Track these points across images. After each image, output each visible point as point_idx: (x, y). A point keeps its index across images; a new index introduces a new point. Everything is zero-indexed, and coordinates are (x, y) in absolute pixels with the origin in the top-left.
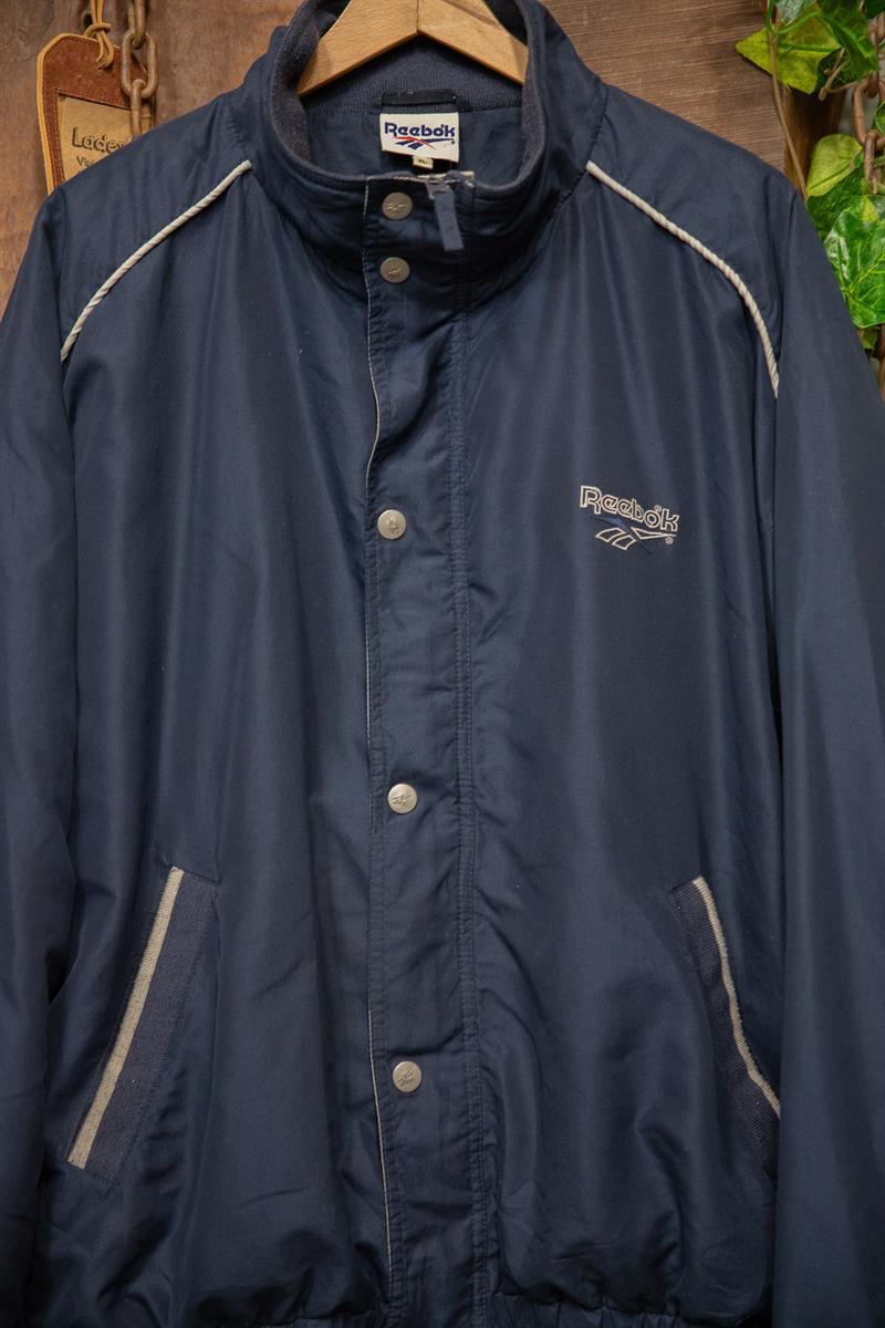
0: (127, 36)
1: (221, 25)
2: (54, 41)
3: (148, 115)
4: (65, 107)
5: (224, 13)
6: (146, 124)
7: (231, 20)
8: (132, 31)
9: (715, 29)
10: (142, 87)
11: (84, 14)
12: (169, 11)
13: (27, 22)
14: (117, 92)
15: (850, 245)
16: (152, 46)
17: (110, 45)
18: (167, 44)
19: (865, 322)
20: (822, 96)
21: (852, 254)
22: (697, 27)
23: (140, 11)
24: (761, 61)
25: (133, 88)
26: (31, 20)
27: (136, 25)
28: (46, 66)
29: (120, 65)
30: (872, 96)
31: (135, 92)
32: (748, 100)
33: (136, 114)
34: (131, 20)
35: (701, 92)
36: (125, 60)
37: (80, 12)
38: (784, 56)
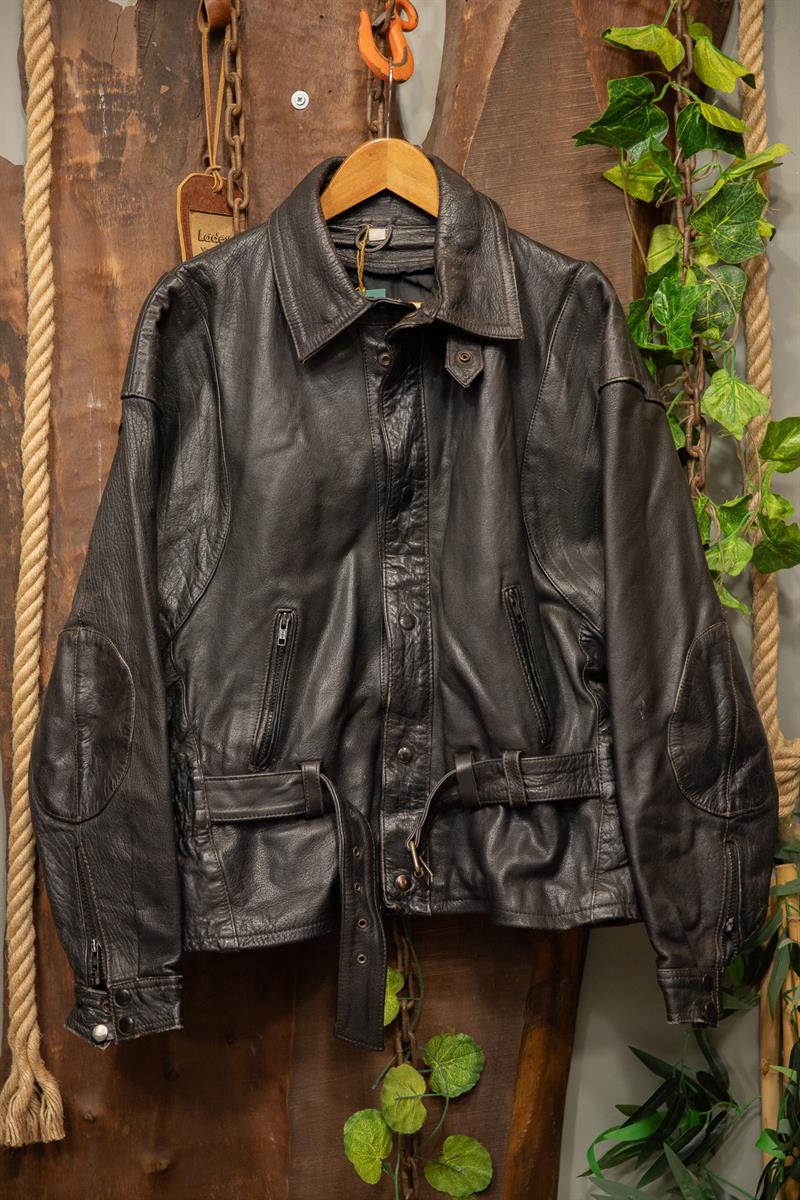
0: (231, 172)
1: (288, 162)
2: (188, 178)
3: (243, 219)
4: (193, 217)
5: (291, 155)
6: (242, 225)
7: (294, 159)
8: (234, 169)
9: (590, 166)
10: (240, 203)
11: (204, 157)
12: (256, 154)
13: (170, 163)
14: (225, 206)
15: (669, 299)
16: (246, 178)
17: (220, 179)
18: (255, 174)
19: (677, 346)
20: (657, 205)
21: (670, 304)
22: (578, 165)
23: (239, 157)
24: (618, 184)
25: (235, 204)
26: (173, 162)
27: (236, 165)
28: (182, 194)
29: (226, 190)
30: (688, 205)
31: (236, 207)
32: (610, 207)
33: (236, 219)
34: (233, 161)
35: (581, 204)
36: (230, 186)
37: (202, 155)
38: (633, 180)
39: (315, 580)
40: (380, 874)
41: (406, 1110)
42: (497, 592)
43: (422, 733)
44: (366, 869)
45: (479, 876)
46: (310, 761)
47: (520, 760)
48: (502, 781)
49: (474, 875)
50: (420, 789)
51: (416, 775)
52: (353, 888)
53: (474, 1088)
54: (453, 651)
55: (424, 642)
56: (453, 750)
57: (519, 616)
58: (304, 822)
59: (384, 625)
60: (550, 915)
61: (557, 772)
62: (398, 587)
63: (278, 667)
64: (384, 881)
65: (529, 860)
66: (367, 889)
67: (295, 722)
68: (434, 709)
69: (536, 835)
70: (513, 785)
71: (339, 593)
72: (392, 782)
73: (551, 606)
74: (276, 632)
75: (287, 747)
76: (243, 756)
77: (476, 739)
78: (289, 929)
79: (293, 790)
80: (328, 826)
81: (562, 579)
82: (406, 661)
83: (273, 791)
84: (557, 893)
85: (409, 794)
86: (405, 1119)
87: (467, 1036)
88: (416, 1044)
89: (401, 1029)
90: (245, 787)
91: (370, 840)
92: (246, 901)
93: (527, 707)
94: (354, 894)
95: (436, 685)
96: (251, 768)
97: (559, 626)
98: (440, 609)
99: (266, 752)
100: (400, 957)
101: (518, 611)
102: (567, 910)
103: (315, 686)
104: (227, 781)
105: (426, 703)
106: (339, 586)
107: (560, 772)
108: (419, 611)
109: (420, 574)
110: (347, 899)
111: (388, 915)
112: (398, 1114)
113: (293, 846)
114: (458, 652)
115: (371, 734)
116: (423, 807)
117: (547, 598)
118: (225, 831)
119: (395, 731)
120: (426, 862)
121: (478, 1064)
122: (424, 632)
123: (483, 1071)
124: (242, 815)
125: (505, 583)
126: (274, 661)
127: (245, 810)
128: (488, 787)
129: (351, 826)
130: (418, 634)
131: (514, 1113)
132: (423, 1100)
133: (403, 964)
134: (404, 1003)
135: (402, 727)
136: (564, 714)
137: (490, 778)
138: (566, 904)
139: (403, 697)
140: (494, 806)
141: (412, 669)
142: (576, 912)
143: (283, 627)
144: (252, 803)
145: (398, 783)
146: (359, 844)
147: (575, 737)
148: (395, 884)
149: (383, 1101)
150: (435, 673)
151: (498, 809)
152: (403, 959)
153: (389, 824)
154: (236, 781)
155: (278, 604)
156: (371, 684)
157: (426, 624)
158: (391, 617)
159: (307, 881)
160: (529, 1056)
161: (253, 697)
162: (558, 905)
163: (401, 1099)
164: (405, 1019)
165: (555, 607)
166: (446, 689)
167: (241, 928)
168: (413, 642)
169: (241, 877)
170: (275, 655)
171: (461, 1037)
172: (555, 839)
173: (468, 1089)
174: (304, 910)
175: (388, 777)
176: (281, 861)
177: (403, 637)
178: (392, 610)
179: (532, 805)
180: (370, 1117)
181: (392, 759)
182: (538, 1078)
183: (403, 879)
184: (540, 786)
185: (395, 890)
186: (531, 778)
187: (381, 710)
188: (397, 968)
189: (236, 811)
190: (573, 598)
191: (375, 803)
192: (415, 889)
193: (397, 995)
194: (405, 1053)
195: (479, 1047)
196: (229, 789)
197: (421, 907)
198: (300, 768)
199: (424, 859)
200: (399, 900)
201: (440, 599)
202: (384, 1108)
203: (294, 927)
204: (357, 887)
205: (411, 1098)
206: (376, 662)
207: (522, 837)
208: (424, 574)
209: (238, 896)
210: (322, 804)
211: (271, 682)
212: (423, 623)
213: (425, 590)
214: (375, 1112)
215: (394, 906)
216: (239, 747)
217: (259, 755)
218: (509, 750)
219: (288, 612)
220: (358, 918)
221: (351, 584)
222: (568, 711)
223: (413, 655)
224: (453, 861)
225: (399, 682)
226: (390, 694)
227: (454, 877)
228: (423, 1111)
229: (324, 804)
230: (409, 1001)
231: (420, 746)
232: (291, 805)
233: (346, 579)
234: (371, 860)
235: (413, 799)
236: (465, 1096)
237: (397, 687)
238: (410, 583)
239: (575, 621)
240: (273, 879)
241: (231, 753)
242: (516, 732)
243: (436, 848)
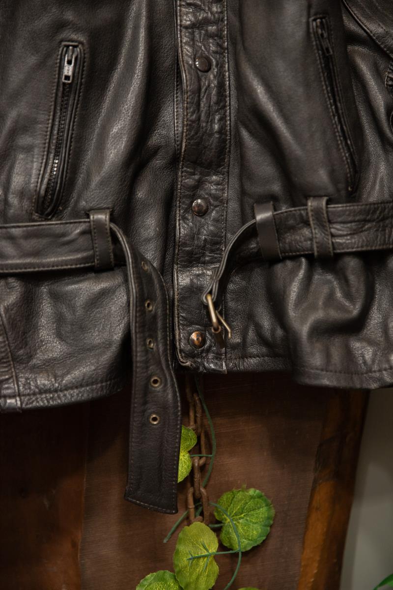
39: (105, 14)
40: (173, 330)
41: (198, 570)
42: (304, 20)
43: (218, 184)
44: (160, 324)
45: (279, 332)
46: (99, 210)
47: (327, 208)
48: (306, 232)
49: (273, 331)
50: (215, 242)
51: (212, 228)
52: (145, 345)
53: (264, 541)
54: (255, 91)
55: (221, 86)
56: (251, 201)
57: (327, 49)
58: (93, 275)
59: (178, 64)
60: (357, 373)
61: (366, 221)
62: (193, 26)
63: (64, 108)
64: (177, 337)
65: (335, 315)
66: (160, 345)
67: (84, 168)
68: (232, 158)
69: (341, 288)
70: (318, 234)
71: (129, 32)
72: (186, 235)
73: (356, 48)
74: (61, 68)
75: (75, 195)
76: (26, 204)
77: (276, 188)
78: (77, 387)
79: (81, 240)
80: (119, 279)
81: (369, 18)
82: (202, 105)
83: (58, 241)
84: (364, 352)
85: (204, 248)
86: (198, 578)
87: (258, 491)
88: (208, 500)
89: (193, 485)
90: (28, 236)
91: (164, 295)
92: (30, 357)
93: (335, 150)
94: (147, 351)
95: (233, 133)
96: (36, 216)
97: (365, 68)
98: (240, 47)
99: (52, 199)
100: (192, 414)
101: (326, 44)
102: (376, 368)
103: (105, 129)
104: (9, 230)
105: (222, 151)
106: (130, 25)
107: (369, 221)
108: (216, 52)
109: (217, 12)
110: (138, 356)
111: (182, 373)
112: (191, 574)
113: (80, 301)
114: (260, 90)
115: (163, 185)
116: (220, 261)
117: (352, 38)
118: (7, 284)
119: (190, 181)
120: (222, 316)
121: (268, 518)
122: (221, 76)
123: (272, 525)
124: (25, 266)
125: (313, 11)
126: (59, 100)
127: (28, 260)
128: (289, 238)
129: (143, 278)
130: (215, 77)
131: (303, 564)
132: (216, 558)
133: (195, 422)
134: (196, 460)
135: (197, 177)
136: (369, 162)
137: (292, 229)
138: (373, 361)
139: (198, 144)
140: (295, 258)
141: (209, 114)
142: (385, 370)
143: (69, 62)
144: (36, 254)
145: (193, 236)
146: (152, 299)
147: (382, 186)
148: (188, 339)
149: (176, 562)
150: (233, 119)
151: (301, 263)
152: (196, 417)
153: (183, 280)
154: (18, 229)
155: (63, 35)
156: (164, 132)
157: (222, 67)
158: (186, 58)
159: (95, 337)
160: (317, 509)
161: (35, 140)
162: (365, 362)
163: (194, 558)
164: (197, 476)
165: (360, 49)
166: (245, 134)
167: (24, 387)
168: (209, 85)
169: (24, 333)
170: (60, 94)
171: (252, 492)
172: (362, 293)
173: (259, 543)
174: (93, 368)
175: (182, 230)
176: (68, 316)
177: (199, 80)
178: (187, 50)
179: (339, 256)
180: (162, 579)
181: (186, 211)
182: (325, 529)
183: (197, 335)
184: (347, 235)
185: (189, 347)
186: (338, 226)
187: (174, 161)
188: (189, 425)
189: (18, 261)
190: (380, 37)
191: (168, 258)
192: (210, 346)
193: (189, 452)
194: (196, 508)
195: (269, 501)
196: (11, 238)
197: (216, 364)
198: (88, 217)
199: (221, 315)
200: (193, 358)
201: (239, 38)
202: (177, 570)
203: (82, 386)
204: (150, 342)
205: (204, 557)
206: (170, 109)
207: (325, 290)
208: (222, 12)
209: (21, 352)
210: (112, 255)
211: (57, 123)
212: (220, 66)
213: (222, 30)
214: (168, 574)
215: (188, 364)
216: (22, 194)
217: (43, 202)
218: (315, 197)
219: (75, 47)
220: (150, 377)
221: (143, 21)
222: (373, 159)
223: (209, 98)
224: (250, 317)
225: (194, 127)
226: (184, 140)
227: (251, 334)
228: (216, 568)
229: (115, 255)
230: (201, 458)
231: (216, 198)
232: (79, 256)
233: (138, 16)
234: (165, 315)
235: (207, 253)
236: (255, 549)
237: (192, 133)
238: (206, 22)
239: (382, 65)
240: (59, 336)
241: (13, 200)
242: (321, 177)
243: (231, 304)
